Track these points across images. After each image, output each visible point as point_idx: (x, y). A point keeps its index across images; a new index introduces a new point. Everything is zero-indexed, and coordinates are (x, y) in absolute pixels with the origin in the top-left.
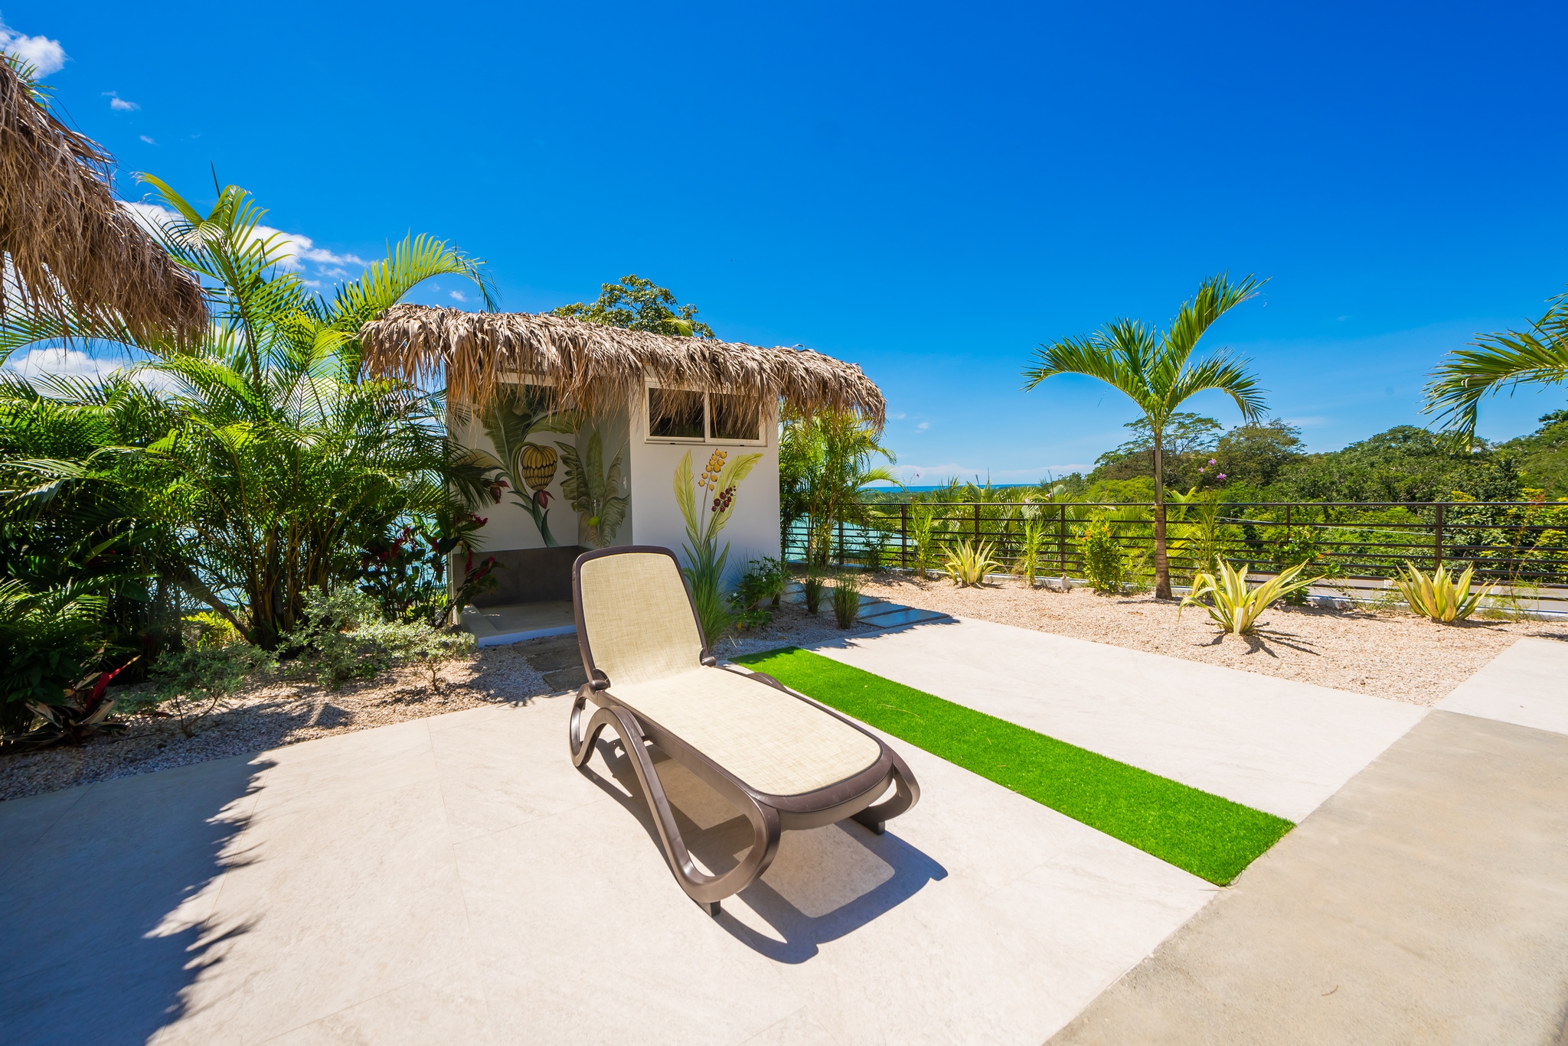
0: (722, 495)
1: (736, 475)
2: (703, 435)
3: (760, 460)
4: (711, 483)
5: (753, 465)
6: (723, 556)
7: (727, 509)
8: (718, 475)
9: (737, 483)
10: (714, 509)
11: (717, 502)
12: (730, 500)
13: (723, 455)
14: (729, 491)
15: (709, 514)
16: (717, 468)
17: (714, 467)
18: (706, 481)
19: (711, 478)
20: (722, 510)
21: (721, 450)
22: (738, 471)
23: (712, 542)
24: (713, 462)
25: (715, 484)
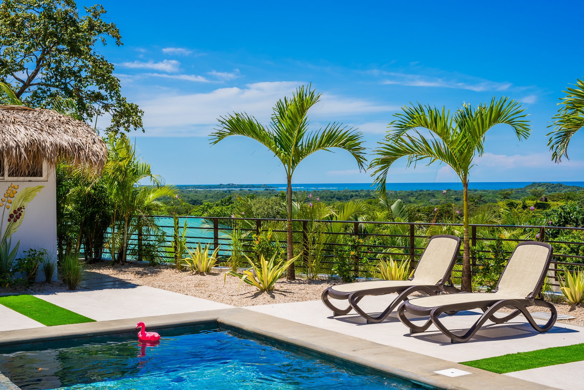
0: (15, 212)
1: (25, 199)
2: (3, 175)
3: (42, 190)
4: (7, 204)
5: (38, 193)
6: (16, 249)
7: (18, 221)
8: (12, 199)
9: (25, 204)
10: (9, 220)
11: (11, 216)
12: (20, 214)
13: (16, 187)
14: (19, 209)
15: (6, 223)
16: (12, 195)
17: (10, 195)
18: (4, 203)
19: (8, 201)
20: (15, 221)
21: (15, 184)
22: (26, 197)
23: (8, 240)
24: (9, 192)
25: (10, 205)
